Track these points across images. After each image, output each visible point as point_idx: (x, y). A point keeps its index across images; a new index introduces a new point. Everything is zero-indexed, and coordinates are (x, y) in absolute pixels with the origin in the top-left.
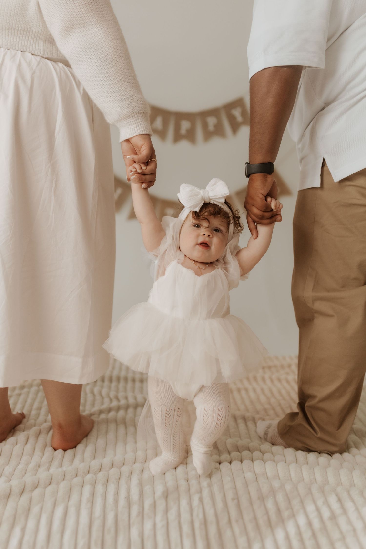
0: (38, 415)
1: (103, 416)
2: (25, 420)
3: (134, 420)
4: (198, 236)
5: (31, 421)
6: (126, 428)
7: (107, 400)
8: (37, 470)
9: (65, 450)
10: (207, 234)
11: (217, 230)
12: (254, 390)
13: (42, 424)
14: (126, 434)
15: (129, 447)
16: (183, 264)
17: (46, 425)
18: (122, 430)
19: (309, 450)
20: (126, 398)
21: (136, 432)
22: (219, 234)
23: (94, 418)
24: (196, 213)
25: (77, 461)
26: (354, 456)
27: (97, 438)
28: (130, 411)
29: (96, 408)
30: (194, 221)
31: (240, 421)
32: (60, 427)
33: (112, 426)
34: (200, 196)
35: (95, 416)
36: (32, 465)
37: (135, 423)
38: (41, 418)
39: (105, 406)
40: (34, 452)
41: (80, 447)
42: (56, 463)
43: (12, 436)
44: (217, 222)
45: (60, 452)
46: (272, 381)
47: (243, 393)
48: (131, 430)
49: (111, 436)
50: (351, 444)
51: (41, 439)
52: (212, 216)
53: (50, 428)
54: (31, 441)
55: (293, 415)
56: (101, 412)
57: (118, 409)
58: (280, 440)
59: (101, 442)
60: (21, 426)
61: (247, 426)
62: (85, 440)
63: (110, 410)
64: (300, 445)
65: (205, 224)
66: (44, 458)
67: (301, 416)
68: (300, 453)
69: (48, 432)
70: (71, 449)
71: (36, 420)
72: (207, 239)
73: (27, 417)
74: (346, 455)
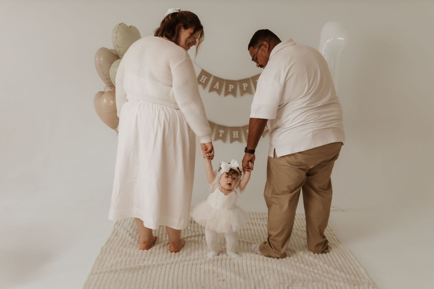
0: (162, 237)
1: (189, 239)
2: (157, 240)
3: (202, 241)
4: (228, 181)
5: (160, 240)
6: (199, 244)
7: (190, 232)
8: (166, 260)
9: (175, 252)
10: (231, 180)
11: (234, 179)
12: (254, 230)
13: (165, 242)
14: (199, 247)
15: (200, 252)
16: (221, 190)
17: (166, 242)
18: (197, 245)
19: (270, 257)
20: (198, 231)
21: (203, 247)
22: (235, 180)
23: (185, 240)
24: (227, 173)
25: (180, 257)
26: (287, 260)
27: (187, 248)
28: (200, 237)
29: (186, 236)
30: (226, 176)
31: (245, 244)
32: (173, 243)
33: (193, 243)
34: (229, 167)
35: (186, 239)
36: (164, 257)
37: (202, 242)
38: (164, 239)
39: (190, 235)
40: (164, 252)
41: (181, 251)
42: (173, 257)
43: (153, 246)
44: (234, 176)
45: (173, 253)
46: (263, 226)
47: (249, 231)
48: (201, 245)
49: (193, 247)
50: (288, 255)
51: (165, 247)
52: (233, 174)
53: (168, 243)
54: (162, 248)
55: (265, 243)
56: (188, 237)
57: (195, 236)
58: (259, 252)
59: (189, 250)
60: (157, 242)
61: (248, 246)
62: (182, 248)
63: (192, 237)
64: (266, 254)
65: (230, 177)
66: (168, 255)
67: (268, 243)
68: (266, 258)
69: (168, 245)
70: (177, 252)
71: (162, 240)
72: (231, 182)
73: (158, 238)
74: (284, 259)
